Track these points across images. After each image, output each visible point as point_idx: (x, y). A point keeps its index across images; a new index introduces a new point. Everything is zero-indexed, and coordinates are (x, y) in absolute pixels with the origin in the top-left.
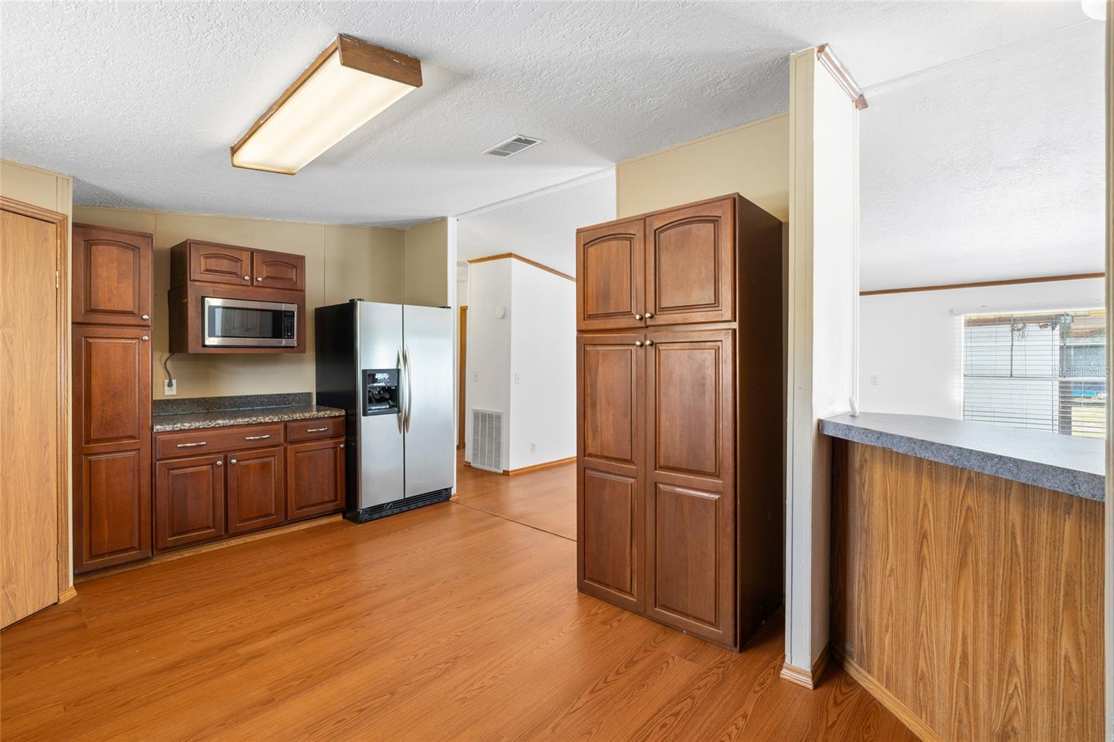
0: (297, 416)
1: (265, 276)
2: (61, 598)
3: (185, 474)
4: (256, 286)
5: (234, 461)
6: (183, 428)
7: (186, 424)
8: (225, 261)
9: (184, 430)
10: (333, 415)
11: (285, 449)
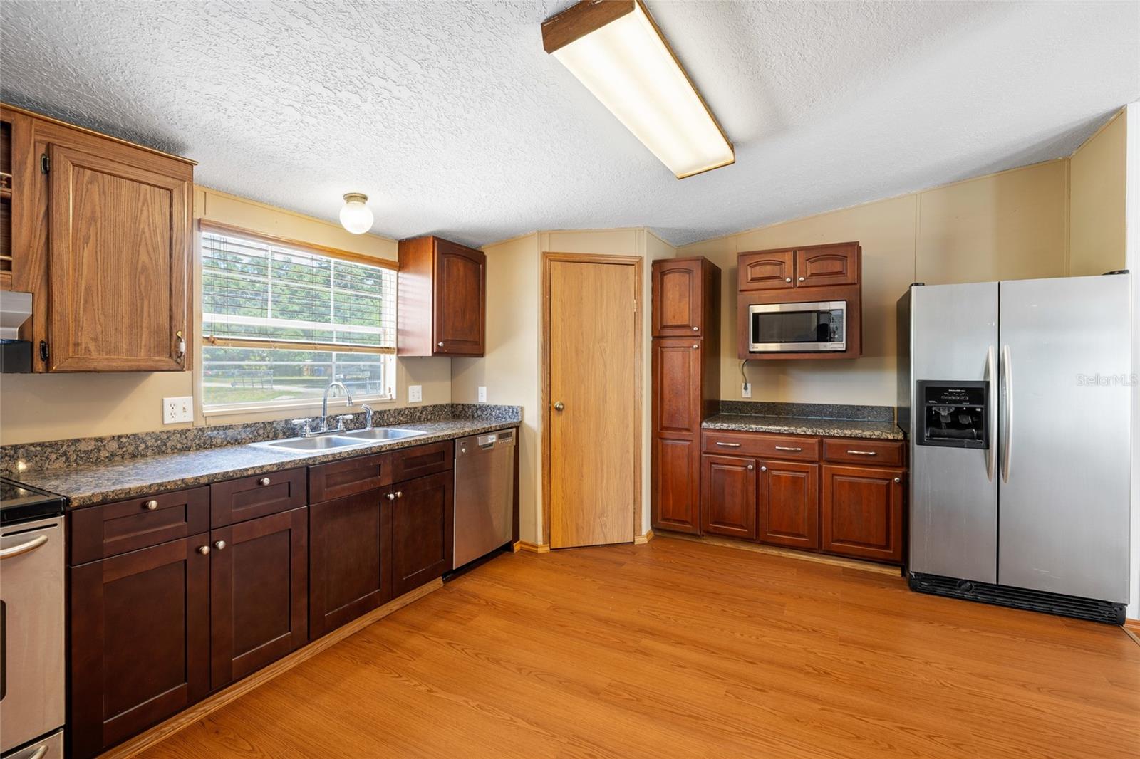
0: (835, 432)
1: (809, 274)
2: (636, 540)
3: (723, 470)
4: (799, 287)
5: (764, 468)
6: (722, 427)
7: (725, 425)
8: (769, 267)
9: (723, 430)
10: (884, 436)
11: (820, 467)
